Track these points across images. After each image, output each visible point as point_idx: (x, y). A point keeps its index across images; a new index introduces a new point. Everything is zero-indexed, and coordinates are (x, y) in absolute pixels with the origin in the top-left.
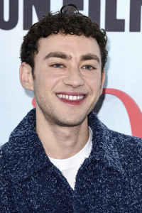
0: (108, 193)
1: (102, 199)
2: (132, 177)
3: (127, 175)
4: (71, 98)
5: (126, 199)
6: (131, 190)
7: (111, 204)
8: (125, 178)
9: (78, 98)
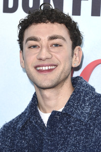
1: (69, 141)
4: (44, 68)
9: (49, 68)
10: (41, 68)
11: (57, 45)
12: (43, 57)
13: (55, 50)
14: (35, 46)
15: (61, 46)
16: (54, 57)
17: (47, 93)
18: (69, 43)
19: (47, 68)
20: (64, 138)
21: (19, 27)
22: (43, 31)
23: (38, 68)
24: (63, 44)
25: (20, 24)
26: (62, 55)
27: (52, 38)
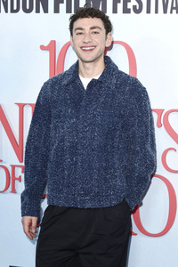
10: (85, 48)
11: (95, 33)
12: (87, 41)
13: (94, 36)
14: (80, 34)
16: (94, 41)
17: (87, 65)
18: (104, 31)
22: (86, 23)
23: (83, 48)
24: (99, 32)
26: (99, 40)
27: (92, 28)
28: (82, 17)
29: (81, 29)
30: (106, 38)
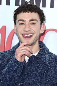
0: (41, 69)
1: (38, 70)
2: (52, 68)
3: (50, 66)
4: (27, 35)
5: (47, 74)
6: (50, 72)
7: (41, 73)
8: (49, 67)
9: (30, 35)
10: (25, 35)
11: (33, 23)
12: (27, 30)
13: (32, 26)
14: (22, 24)
15: (35, 24)
16: (32, 30)
18: (39, 22)
19: (28, 35)
20: (36, 68)
21: (14, 13)
22: (26, 16)
23: (24, 35)
24: (36, 23)
25: (15, 11)
27: (31, 20)
28: (24, 12)
29: (23, 21)
30: (41, 27)
